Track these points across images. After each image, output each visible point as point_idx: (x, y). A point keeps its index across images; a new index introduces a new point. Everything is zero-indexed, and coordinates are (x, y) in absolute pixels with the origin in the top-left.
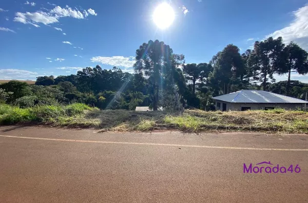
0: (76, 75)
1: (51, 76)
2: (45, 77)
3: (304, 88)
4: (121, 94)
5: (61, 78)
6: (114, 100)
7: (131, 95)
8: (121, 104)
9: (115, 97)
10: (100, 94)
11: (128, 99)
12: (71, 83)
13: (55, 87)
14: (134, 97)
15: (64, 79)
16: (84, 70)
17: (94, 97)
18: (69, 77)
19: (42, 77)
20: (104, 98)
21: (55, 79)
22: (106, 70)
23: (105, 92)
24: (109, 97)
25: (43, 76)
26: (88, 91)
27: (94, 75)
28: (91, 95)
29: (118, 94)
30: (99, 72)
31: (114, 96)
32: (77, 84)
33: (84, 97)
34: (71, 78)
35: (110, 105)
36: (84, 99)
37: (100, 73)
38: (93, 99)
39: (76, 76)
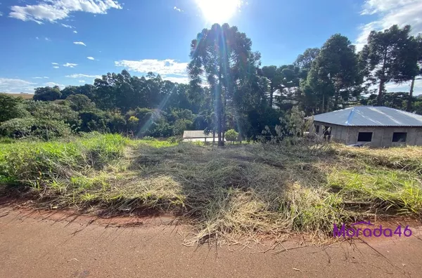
0: (93, 84)
1: (56, 87)
2: (47, 89)
3: (417, 103)
4: (161, 113)
5: (71, 89)
6: (151, 121)
7: (175, 113)
8: (161, 127)
9: (152, 117)
10: (130, 112)
11: (171, 119)
12: (86, 97)
13: (63, 103)
14: (180, 117)
15: (75, 91)
16: (104, 77)
17: (122, 117)
18: (82, 87)
19: (42, 88)
20: (136, 119)
21: (61, 92)
22: (137, 78)
23: (138, 110)
24: (143, 117)
25: (44, 87)
26: (112, 108)
27: (119, 84)
28: (116, 114)
29: (156, 114)
30: (127, 80)
31: (150, 115)
32: (95, 98)
33: (108, 117)
34: (85, 89)
35: (145, 129)
36: (108, 120)
37: (128, 82)
38: (121, 120)
39: (93, 87)
